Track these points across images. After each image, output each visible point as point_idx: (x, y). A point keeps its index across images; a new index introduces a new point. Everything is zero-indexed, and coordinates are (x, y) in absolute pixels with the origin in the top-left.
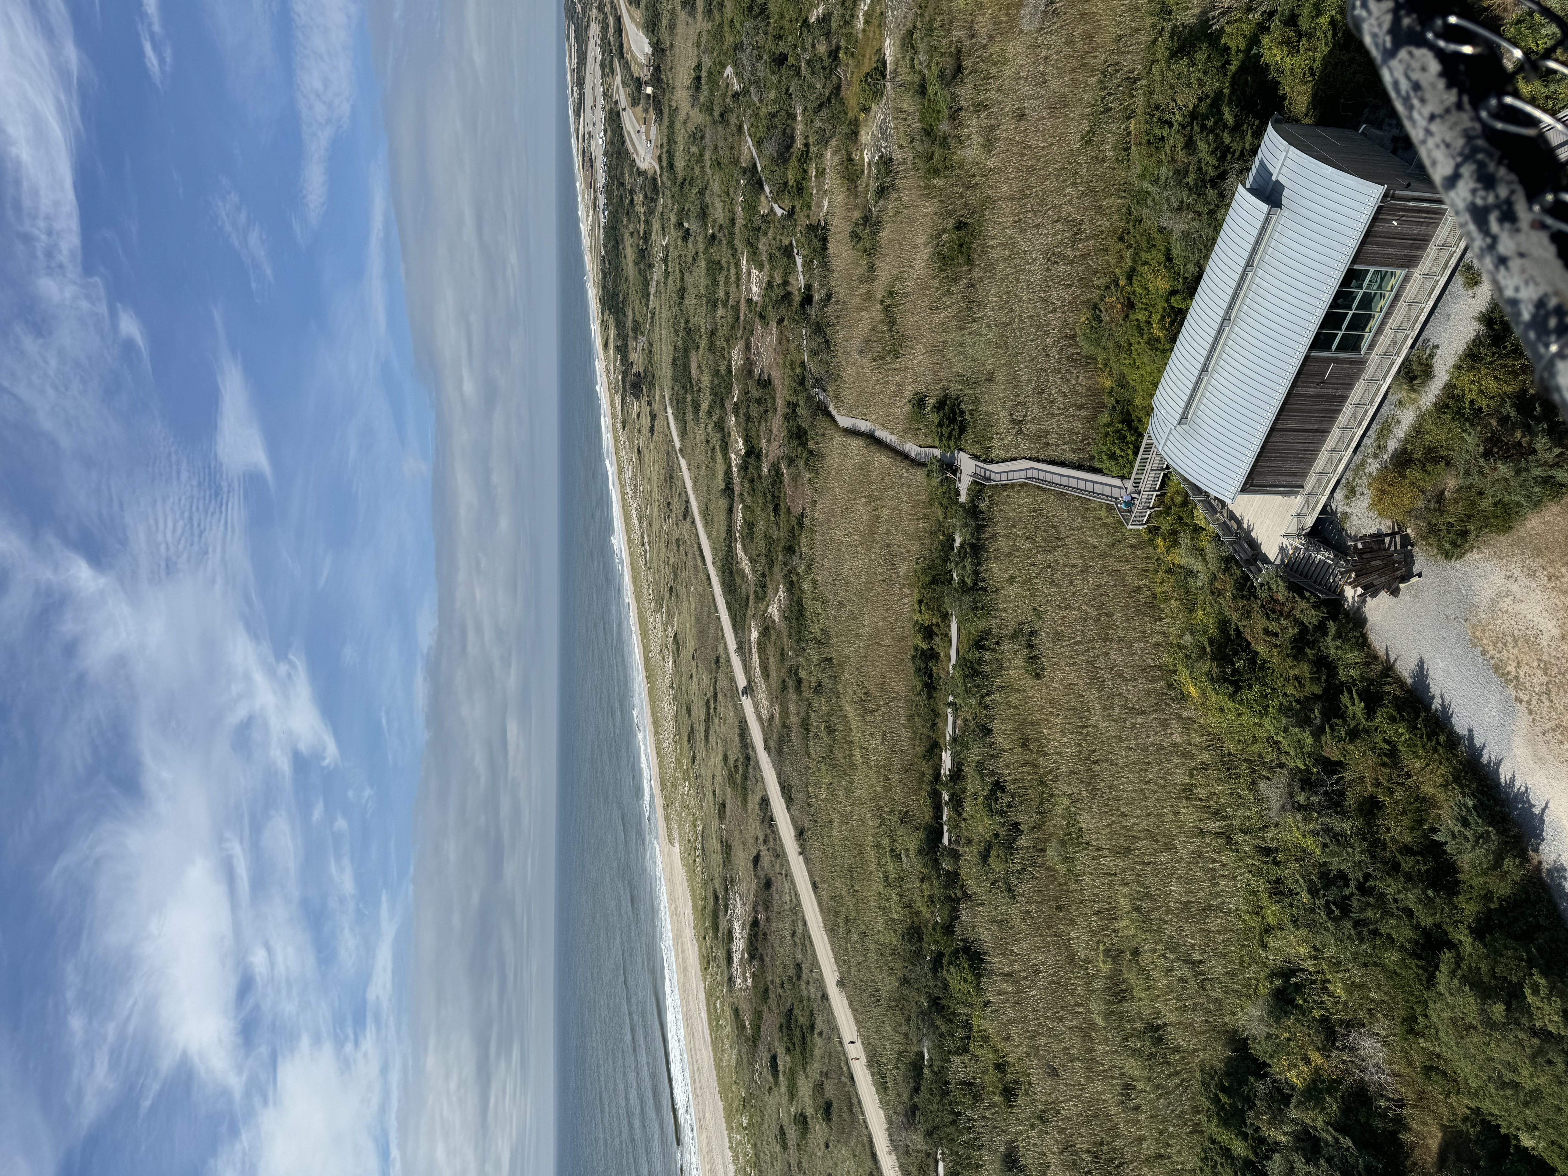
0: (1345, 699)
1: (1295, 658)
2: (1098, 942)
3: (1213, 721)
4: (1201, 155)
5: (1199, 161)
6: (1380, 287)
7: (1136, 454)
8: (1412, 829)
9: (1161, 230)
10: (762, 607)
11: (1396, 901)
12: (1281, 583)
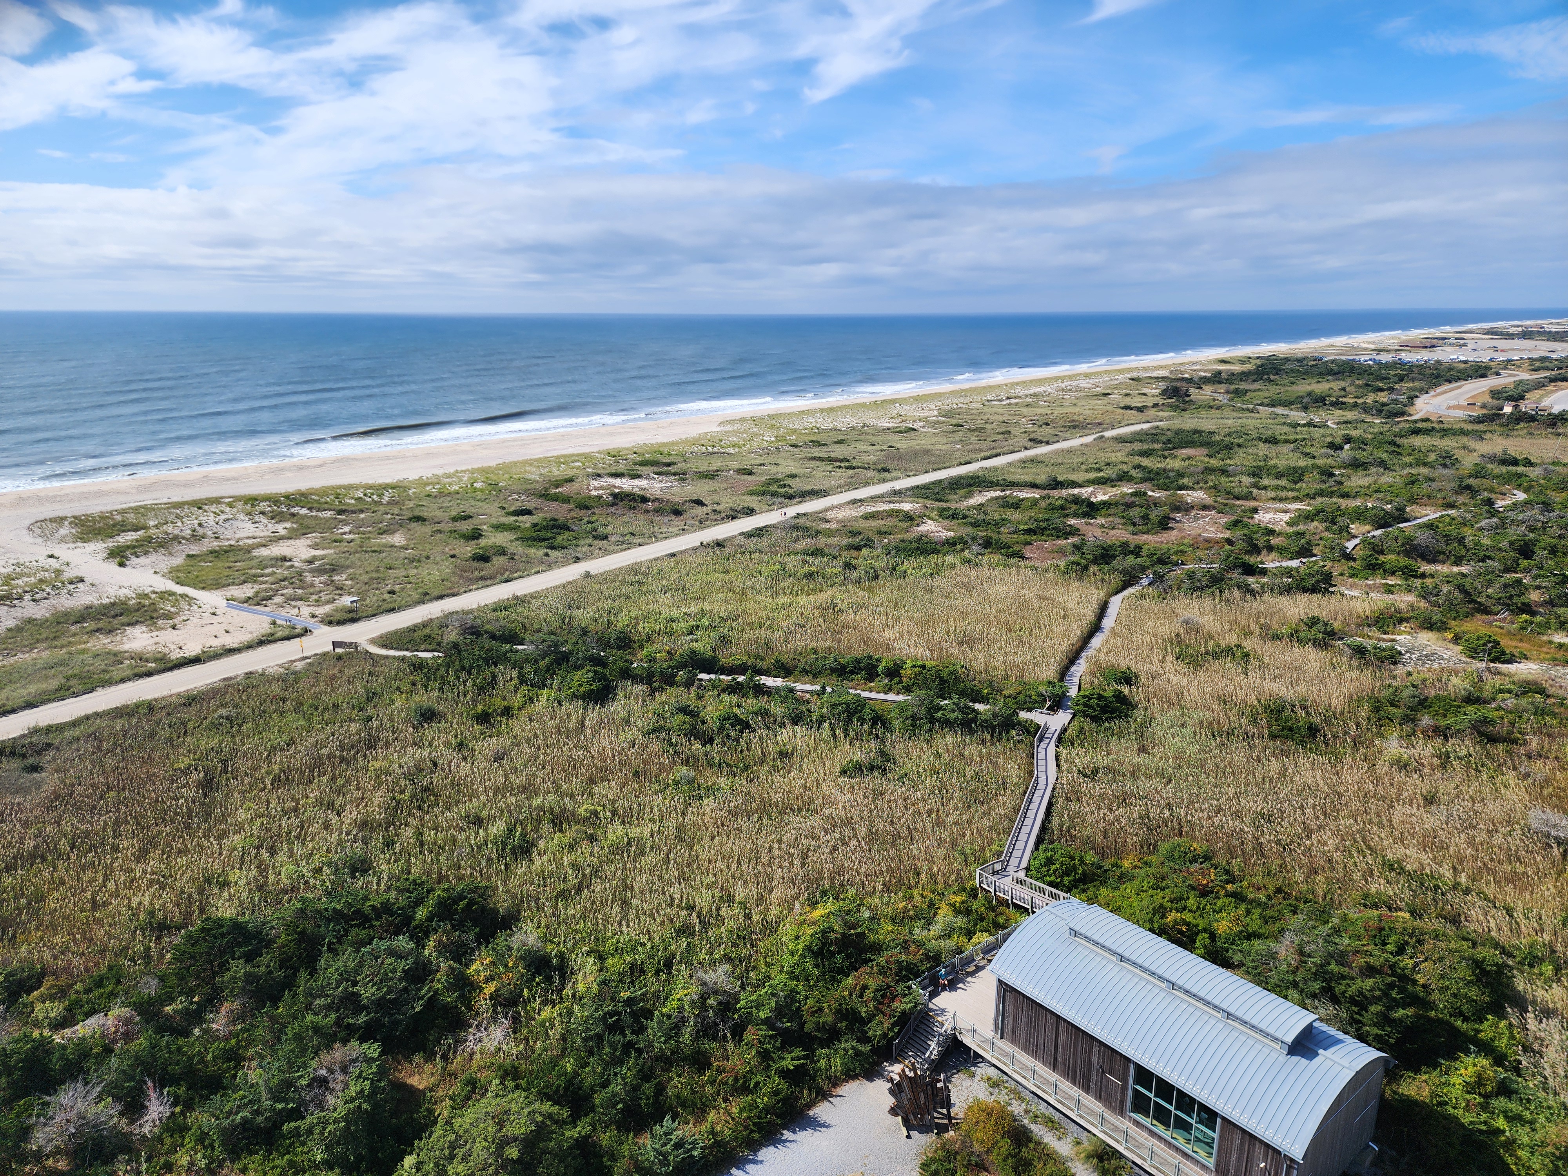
0: (798, 1052)
1: (839, 1011)
2: (604, 806)
3: (787, 929)
4: (1359, 981)
5: (1352, 978)
6: (1198, 1140)
7: (1050, 884)
8: (678, 1097)
9: (1282, 931)
10: (934, 514)
11: (616, 1074)
12: (909, 1006)
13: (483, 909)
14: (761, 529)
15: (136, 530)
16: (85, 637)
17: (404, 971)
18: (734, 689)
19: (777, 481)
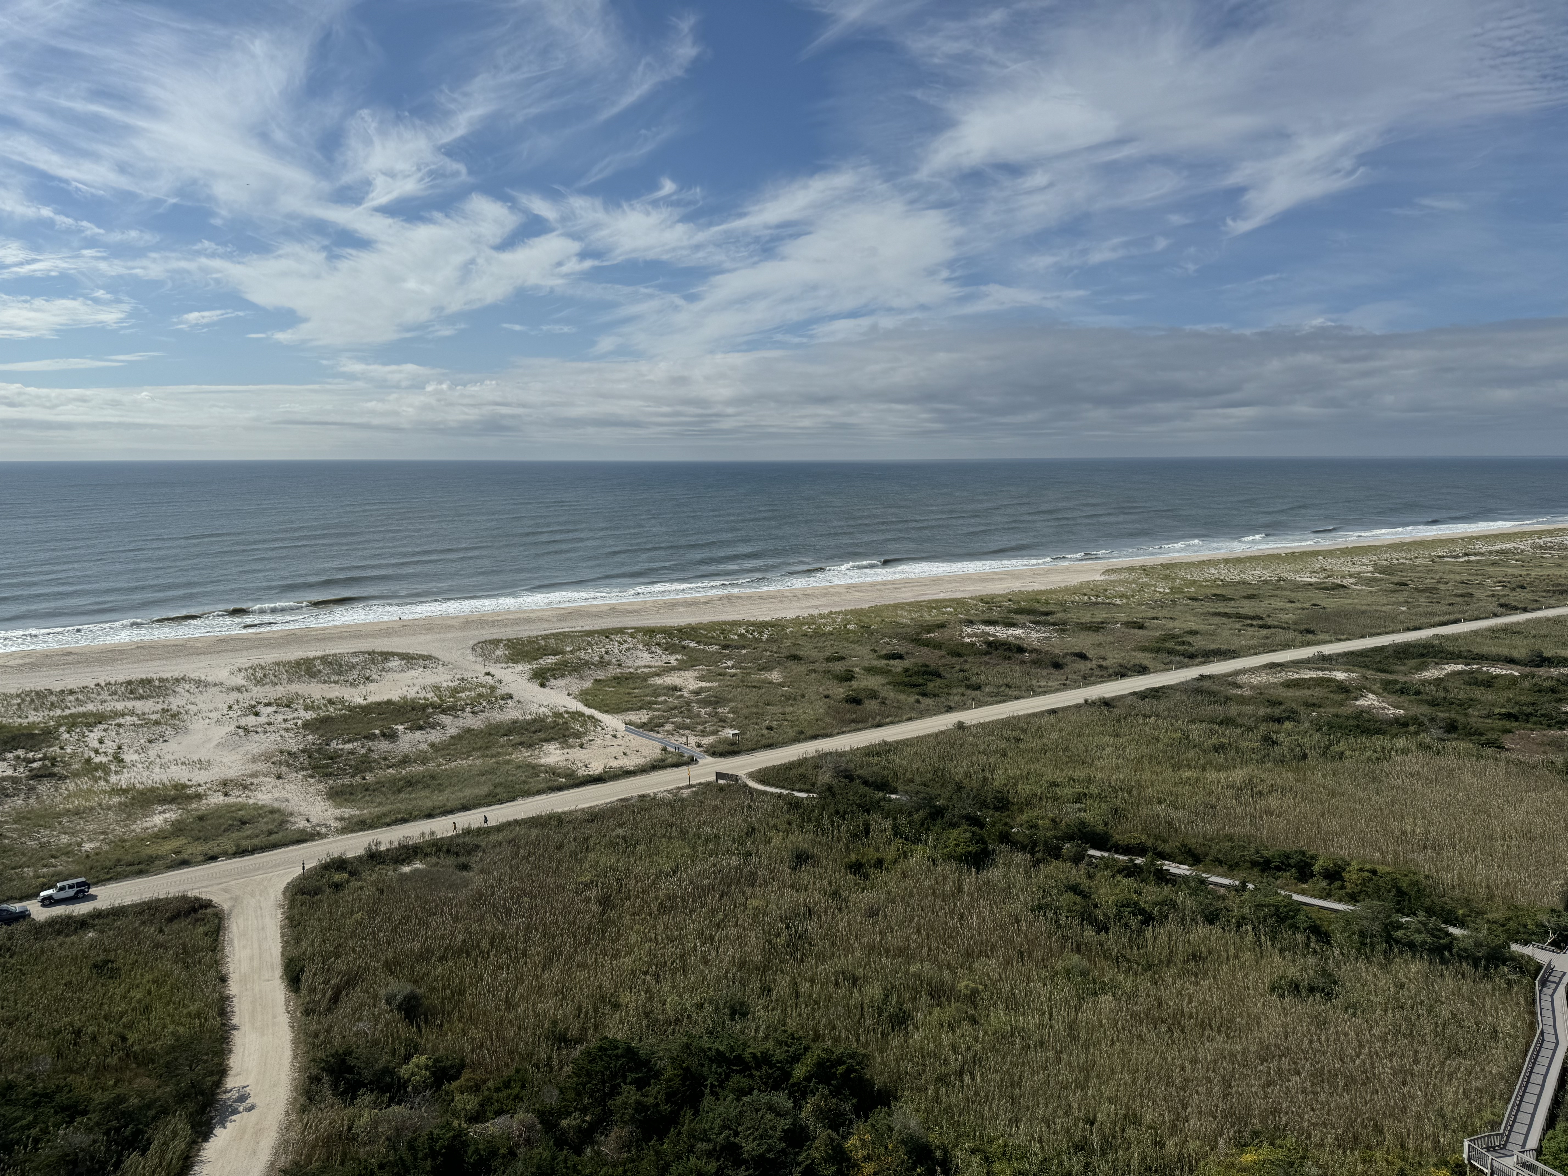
10: (1376, 687)
13: (861, 1078)
14: (1156, 690)
15: (555, 655)
16: (510, 749)
17: (783, 1130)
18: (1131, 871)
19: (1175, 637)
